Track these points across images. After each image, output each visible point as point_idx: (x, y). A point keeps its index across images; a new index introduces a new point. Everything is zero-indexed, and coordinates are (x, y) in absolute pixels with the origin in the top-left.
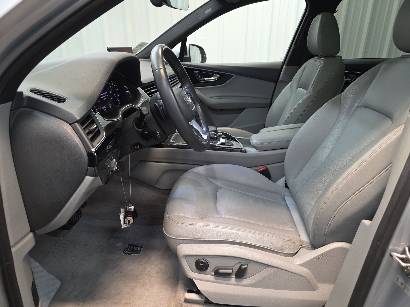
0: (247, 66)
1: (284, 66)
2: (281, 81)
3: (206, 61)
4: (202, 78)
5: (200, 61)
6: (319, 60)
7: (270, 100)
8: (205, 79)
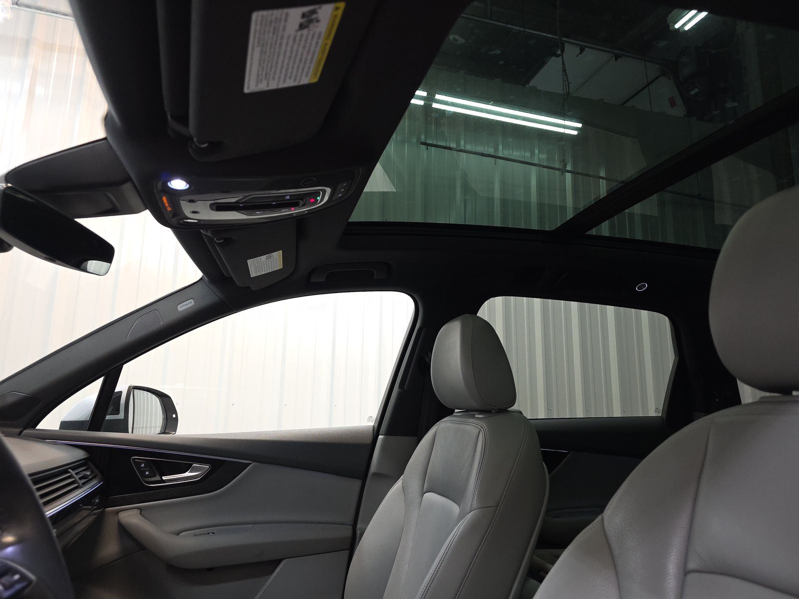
0: (285, 439)
1: (381, 437)
2: (375, 474)
3: (175, 431)
4: (155, 476)
5: (158, 430)
6: (472, 420)
7: (351, 527)
8: (164, 478)
